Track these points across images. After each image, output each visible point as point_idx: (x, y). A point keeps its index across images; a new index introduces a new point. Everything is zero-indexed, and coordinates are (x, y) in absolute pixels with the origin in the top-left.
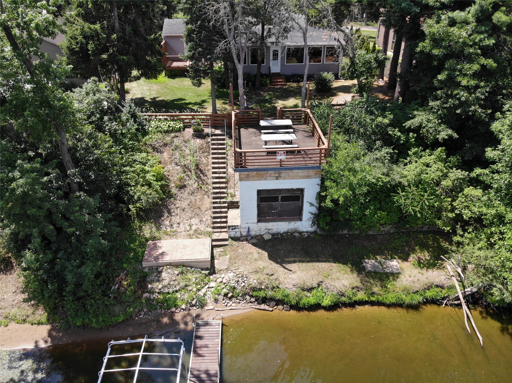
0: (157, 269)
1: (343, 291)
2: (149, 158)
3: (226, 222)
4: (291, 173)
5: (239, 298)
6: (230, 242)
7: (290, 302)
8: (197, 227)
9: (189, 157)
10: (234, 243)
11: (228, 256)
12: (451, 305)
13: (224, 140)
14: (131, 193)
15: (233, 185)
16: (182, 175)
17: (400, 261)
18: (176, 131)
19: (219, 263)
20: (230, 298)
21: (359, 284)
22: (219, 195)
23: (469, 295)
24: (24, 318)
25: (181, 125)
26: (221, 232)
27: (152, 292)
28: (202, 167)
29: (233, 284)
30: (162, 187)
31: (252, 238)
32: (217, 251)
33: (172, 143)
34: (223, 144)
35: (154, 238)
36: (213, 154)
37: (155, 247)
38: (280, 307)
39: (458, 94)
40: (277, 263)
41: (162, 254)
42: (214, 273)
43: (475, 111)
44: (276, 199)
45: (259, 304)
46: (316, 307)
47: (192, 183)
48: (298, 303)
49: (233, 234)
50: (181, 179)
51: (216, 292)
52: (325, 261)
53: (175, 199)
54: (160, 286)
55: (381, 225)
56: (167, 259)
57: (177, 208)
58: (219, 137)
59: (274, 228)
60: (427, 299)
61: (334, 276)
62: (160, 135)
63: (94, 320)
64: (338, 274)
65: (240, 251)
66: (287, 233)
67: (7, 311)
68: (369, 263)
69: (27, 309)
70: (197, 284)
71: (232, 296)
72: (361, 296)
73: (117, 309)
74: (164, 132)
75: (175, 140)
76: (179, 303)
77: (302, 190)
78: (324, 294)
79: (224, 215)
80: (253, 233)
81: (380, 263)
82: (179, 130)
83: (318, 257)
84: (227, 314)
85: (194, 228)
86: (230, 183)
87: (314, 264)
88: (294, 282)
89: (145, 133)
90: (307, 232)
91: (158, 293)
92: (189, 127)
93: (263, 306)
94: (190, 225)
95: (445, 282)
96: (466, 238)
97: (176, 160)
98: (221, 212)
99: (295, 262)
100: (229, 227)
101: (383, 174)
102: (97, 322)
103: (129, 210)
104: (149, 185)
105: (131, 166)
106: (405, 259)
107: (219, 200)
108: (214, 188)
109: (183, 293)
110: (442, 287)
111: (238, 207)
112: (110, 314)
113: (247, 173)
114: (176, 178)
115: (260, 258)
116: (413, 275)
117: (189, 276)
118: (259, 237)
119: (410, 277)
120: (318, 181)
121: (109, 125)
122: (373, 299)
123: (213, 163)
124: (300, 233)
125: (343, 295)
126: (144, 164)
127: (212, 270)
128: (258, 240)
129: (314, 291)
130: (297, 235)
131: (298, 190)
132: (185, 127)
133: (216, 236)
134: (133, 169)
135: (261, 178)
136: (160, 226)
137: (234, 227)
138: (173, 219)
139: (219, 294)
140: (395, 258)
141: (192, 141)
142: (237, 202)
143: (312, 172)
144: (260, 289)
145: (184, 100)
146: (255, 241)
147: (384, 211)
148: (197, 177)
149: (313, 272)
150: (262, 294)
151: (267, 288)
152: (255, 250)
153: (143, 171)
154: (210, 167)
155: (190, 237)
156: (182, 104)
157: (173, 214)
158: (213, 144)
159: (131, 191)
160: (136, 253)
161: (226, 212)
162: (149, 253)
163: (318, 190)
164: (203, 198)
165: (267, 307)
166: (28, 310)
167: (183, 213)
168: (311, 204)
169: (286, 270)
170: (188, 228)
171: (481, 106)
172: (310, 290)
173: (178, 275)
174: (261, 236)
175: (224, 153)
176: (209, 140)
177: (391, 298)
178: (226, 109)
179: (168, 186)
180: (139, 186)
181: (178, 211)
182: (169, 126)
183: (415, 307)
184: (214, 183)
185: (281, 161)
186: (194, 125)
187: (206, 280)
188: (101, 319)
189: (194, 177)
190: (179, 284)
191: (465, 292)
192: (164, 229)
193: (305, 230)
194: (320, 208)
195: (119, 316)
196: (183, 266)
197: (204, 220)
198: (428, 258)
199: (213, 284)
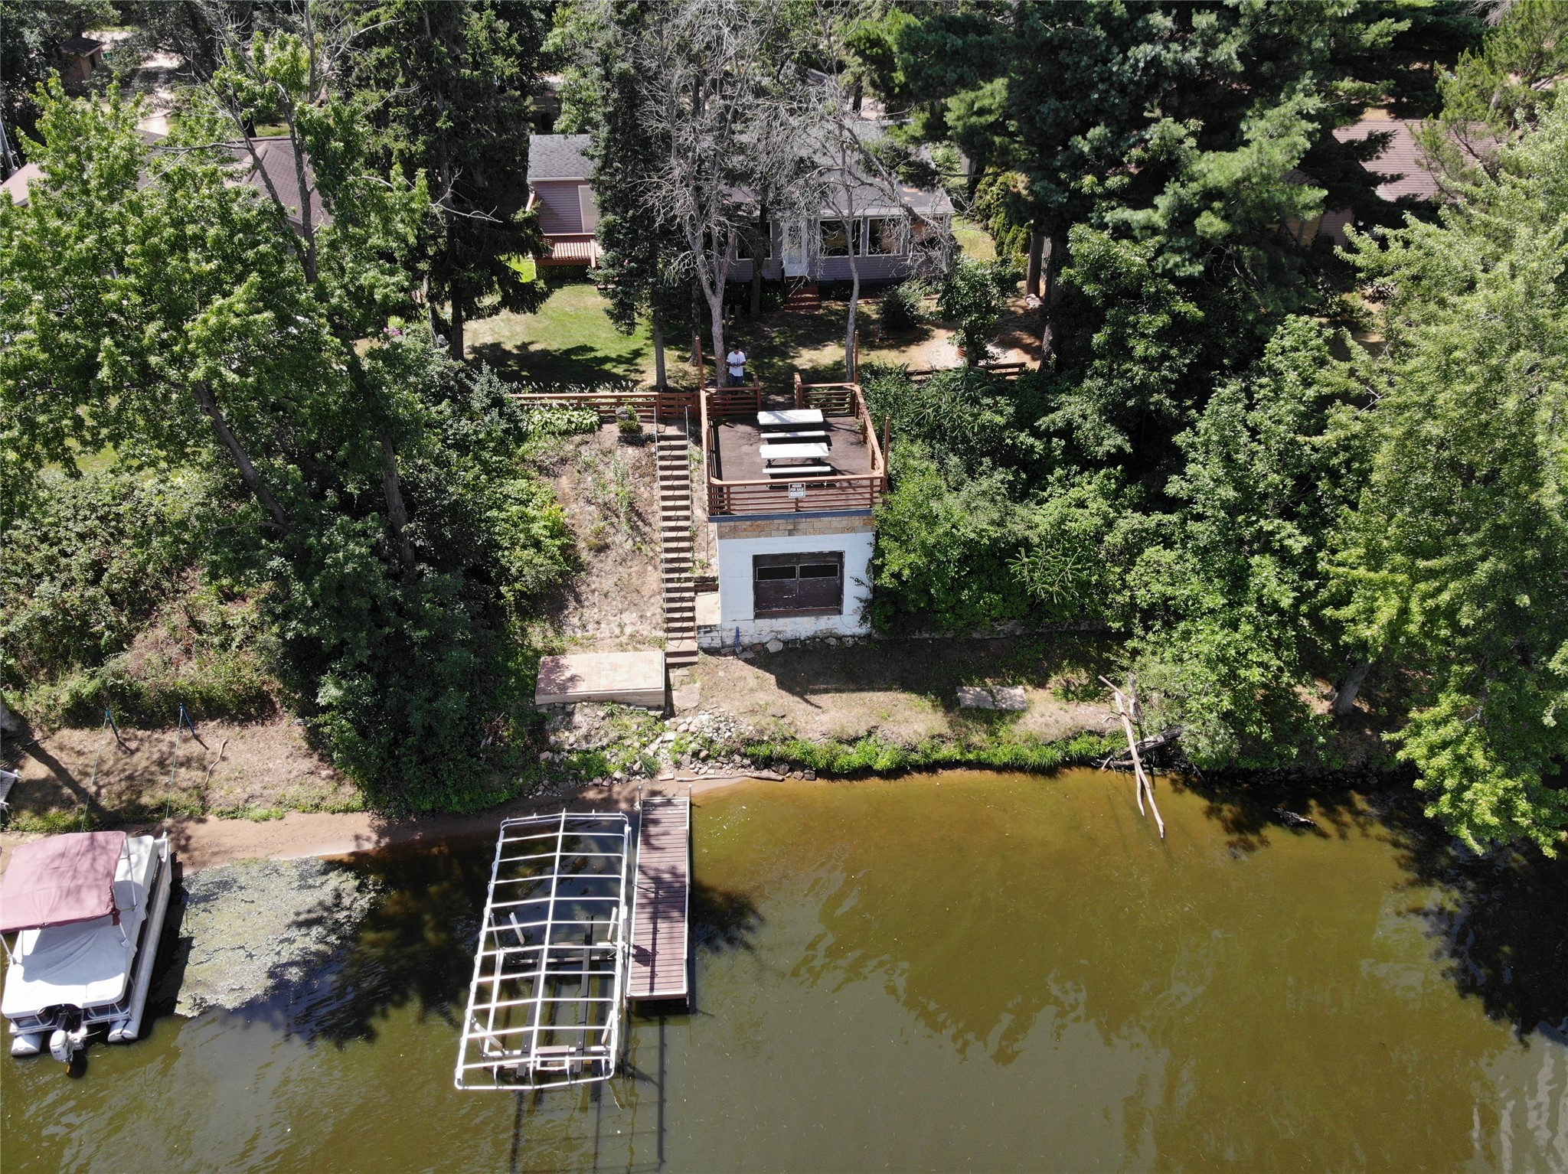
0: (564, 708)
1: (914, 741)
2: (533, 489)
3: (693, 619)
4: (817, 523)
5: (721, 759)
6: (701, 657)
7: (816, 764)
8: (635, 628)
9: (613, 487)
10: (709, 658)
11: (698, 685)
12: (1118, 767)
13: (684, 448)
14: (503, 561)
15: (704, 544)
16: (602, 524)
17: (1029, 688)
18: (585, 432)
19: (679, 698)
20: (704, 760)
21: (945, 730)
22: (676, 565)
23: (1150, 750)
24: (317, 801)
25: (595, 419)
26: (682, 638)
27: (557, 749)
28: (640, 506)
29: (708, 733)
30: (563, 549)
31: (744, 650)
32: (675, 674)
33: (576, 456)
34: (683, 458)
35: (551, 652)
36: (663, 478)
37: (558, 667)
38: (799, 774)
39: (1130, 370)
40: (793, 693)
41: (572, 679)
42: (672, 714)
43: (1160, 403)
44: (790, 573)
45: (757, 769)
46: (864, 772)
47: (621, 540)
48: (830, 765)
49: (706, 641)
50: (598, 533)
51: (677, 748)
52: (886, 690)
53: (589, 574)
54: (572, 740)
55: (995, 620)
56: (582, 689)
57: (593, 591)
58: (674, 443)
59: (788, 629)
60: (1071, 757)
61: (899, 717)
62: (552, 441)
63: (455, 799)
64: (908, 713)
65: (721, 674)
66: (813, 638)
67: (280, 791)
68: (970, 694)
69: (321, 784)
70: (640, 735)
71: (708, 757)
72: (949, 751)
73: (496, 779)
74: (560, 434)
75: (583, 448)
76: (610, 767)
77: (839, 556)
78: (878, 750)
79: (690, 604)
80: (746, 640)
81: (990, 692)
82: (590, 430)
83: (872, 682)
84: (700, 788)
85: (628, 630)
86: (699, 539)
87: (864, 695)
88: (824, 729)
89: (522, 437)
90: (853, 636)
91: (569, 752)
92: (611, 420)
93: (765, 773)
94: (620, 625)
95: (1107, 725)
96: (1148, 642)
97: (587, 493)
98: (682, 599)
99: (826, 691)
100: (699, 627)
101: (992, 523)
102: (461, 802)
103: (500, 596)
104: (537, 544)
105: (500, 509)
106: (1041, 684)
107: (676, 575)
108: (667, 550)
109: (615, 750)
110: (1101, 735)
111: (715, 589)
112: (482, 787)
113: (732, 524)
114: (588, 531)
115: (761, 687)
116: (1048, 714)
117: (626, 720)
118: (758, 648)
119: (1043, 716)
120: (869, 537)
121: (455, 426)
122: (971, 756)
123: (664, 498)
124: (840, 638)
125: (914, 750)
126: (525, 503)
127: (668, 710)
128: (757, 653)
129: (861, 743)
130: (833, 642)
131: (833, 554)
132: (603, 421)
133: (673, 646)
134: (503, 515)
135: (759, 532)
136: (560, 627)
137: (709, 629)
138: (587, 612)
139: (683, 753)
140: (1021, 683)
141: (619, 452)
142: (714, 579)
143: (857, 521)
144: (760, 742)
145: (592, 349)
146: (750, 655)
147: (997, 593)
148: (631, 528)
149: (860, 710)
150: (763, 751)
151: (774, 740)
152: (751, 674)
153: (523, 517)
154: (655, 507)
155: (622, 647)
156: (587, 360)
157: (586, 603)
158: (662, 458)
159: (504, 557)
160: (520, 679)
161: (692, 599)
162: (547, 677)
163: (871, 555)
164: (645, 572)
165: (773, 775)
166: (321, 788)
167: (605, 602)
168: (857, 580)
169: (810, 708)
170: (617, 631)
171: (1171, 395)
172: (853, 741)
173: (604, 718)
174: (763, 645)
175: (685, 478)
176: (653, 450)
177: (1003, 755)
178: (686, 373)
179: (573, 547)
180: (518, 548)
181: (595, 598)
182: (570, 422)
183: (1048, 771)
184: (667, 540)
185: (797, 500)
186: (623, 419)
187: (657, 729)
188: (467, 798)
189: (625, 527)
190: (606, 734)
191: (1143, 744)
192: (569, 633)
193: (848, 633)
194: (875, 590)
195: (499, 791)
196: (614, 702)
197: (649, 614)
198: (1085, 682)
199: (670, 735)
